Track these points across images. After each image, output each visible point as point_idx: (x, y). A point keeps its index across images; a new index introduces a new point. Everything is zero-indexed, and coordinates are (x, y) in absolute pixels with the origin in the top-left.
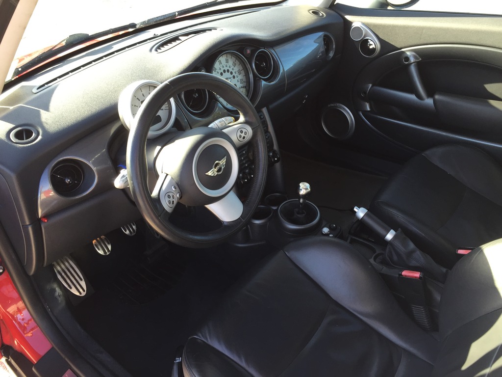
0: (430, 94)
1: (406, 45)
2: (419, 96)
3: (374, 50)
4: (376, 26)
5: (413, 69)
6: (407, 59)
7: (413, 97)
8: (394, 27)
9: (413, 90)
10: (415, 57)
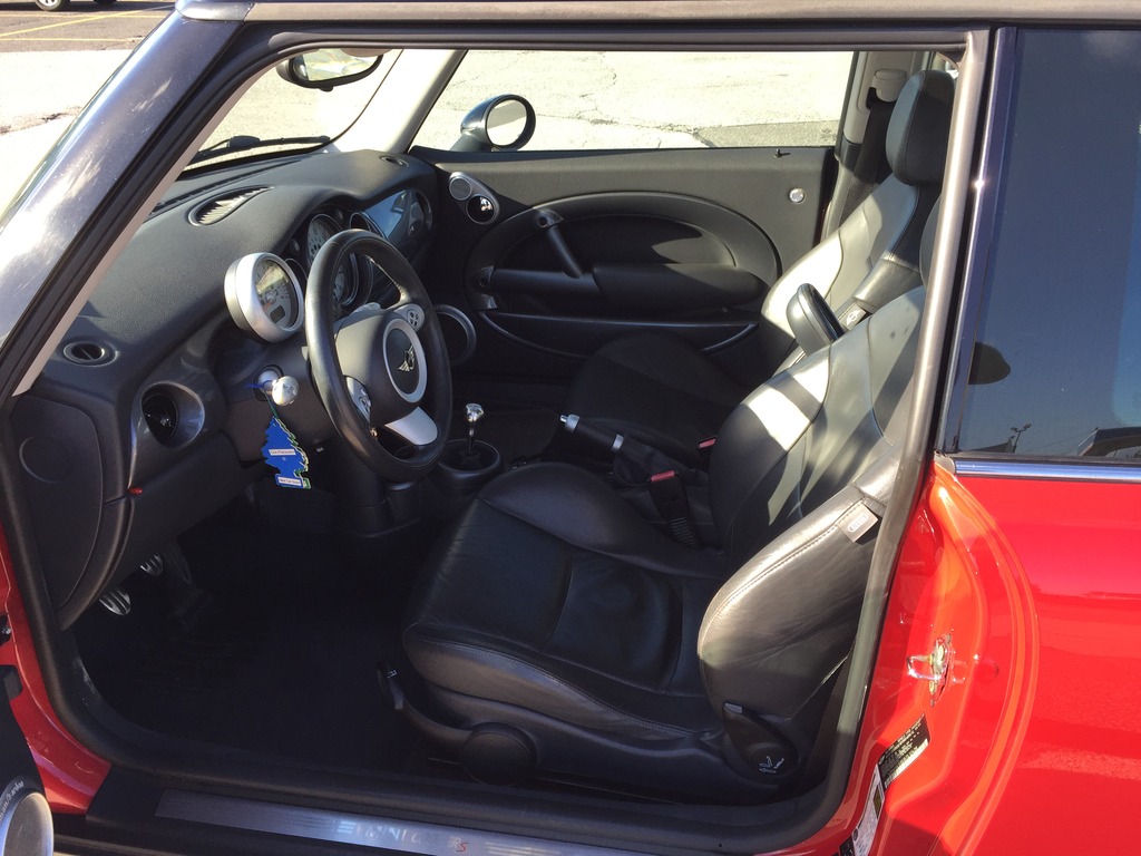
0: (586, 269)
1: (538, 200)
2: (571, 273)
3: (489, 213)
4: (487, 176)
5: (554, 235)
6: (543, 220)
7: (561, 277)
8: (516, 176)
9: (559, 265)
10: (554, 217)
